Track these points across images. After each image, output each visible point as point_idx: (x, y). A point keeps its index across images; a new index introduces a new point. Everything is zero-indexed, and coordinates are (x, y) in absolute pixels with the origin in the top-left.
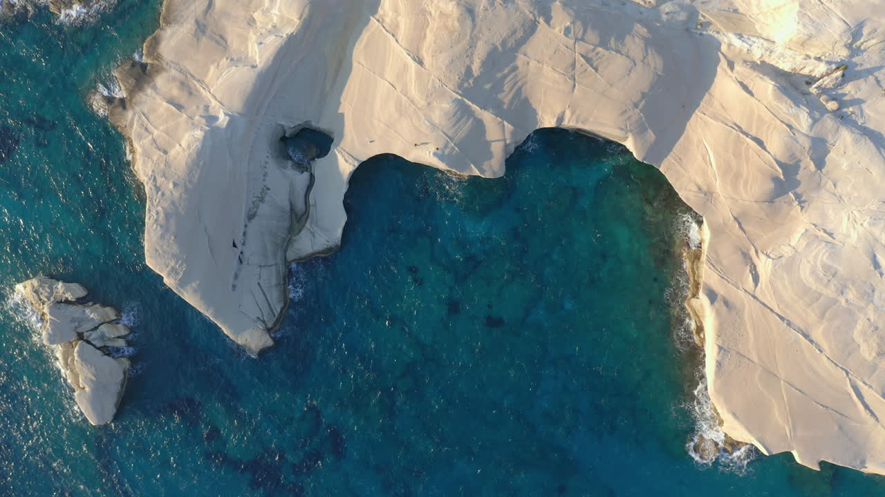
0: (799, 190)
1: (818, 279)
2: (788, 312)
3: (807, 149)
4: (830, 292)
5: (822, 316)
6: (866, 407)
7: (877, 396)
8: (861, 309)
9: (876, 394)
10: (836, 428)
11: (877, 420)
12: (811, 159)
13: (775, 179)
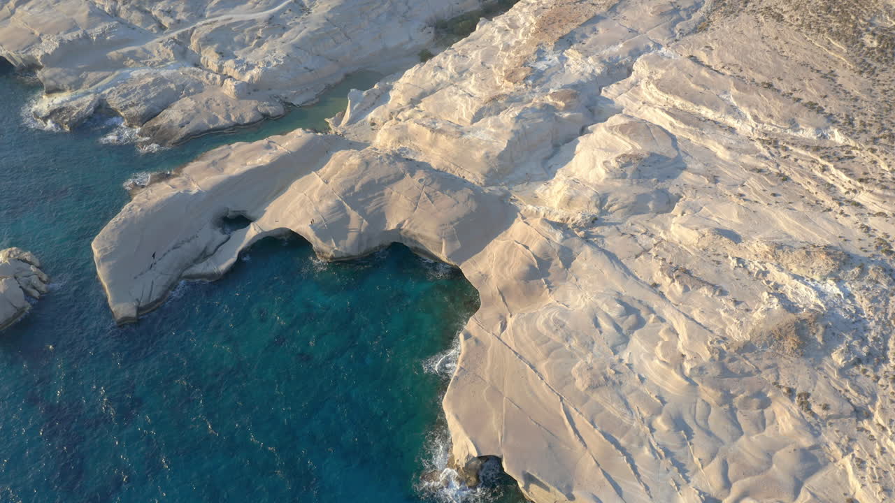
0: (549, 279)
1: (548, 327)
2: (522, 349)
3: (557, 250)
4: (557, 338)
5: (547, 355)
6: (576, 431)
7: (587, 422)
8: (581, 355)
9: (585, 420)
10: (546, 446)
11: (585, 445)
12: (560, 259)
13: (532, 267)
